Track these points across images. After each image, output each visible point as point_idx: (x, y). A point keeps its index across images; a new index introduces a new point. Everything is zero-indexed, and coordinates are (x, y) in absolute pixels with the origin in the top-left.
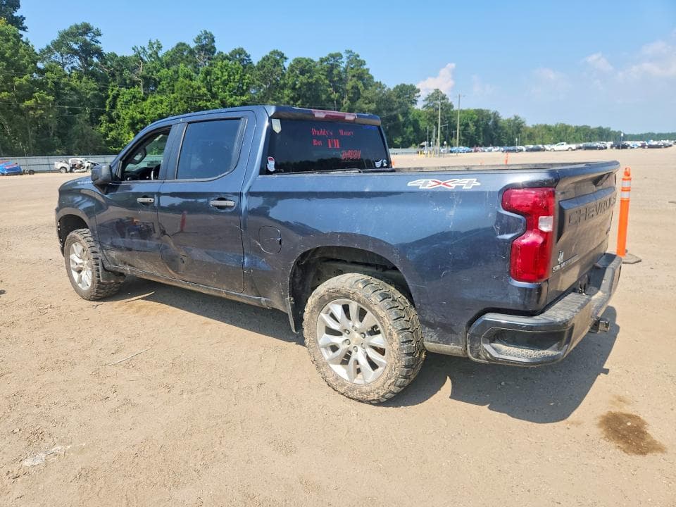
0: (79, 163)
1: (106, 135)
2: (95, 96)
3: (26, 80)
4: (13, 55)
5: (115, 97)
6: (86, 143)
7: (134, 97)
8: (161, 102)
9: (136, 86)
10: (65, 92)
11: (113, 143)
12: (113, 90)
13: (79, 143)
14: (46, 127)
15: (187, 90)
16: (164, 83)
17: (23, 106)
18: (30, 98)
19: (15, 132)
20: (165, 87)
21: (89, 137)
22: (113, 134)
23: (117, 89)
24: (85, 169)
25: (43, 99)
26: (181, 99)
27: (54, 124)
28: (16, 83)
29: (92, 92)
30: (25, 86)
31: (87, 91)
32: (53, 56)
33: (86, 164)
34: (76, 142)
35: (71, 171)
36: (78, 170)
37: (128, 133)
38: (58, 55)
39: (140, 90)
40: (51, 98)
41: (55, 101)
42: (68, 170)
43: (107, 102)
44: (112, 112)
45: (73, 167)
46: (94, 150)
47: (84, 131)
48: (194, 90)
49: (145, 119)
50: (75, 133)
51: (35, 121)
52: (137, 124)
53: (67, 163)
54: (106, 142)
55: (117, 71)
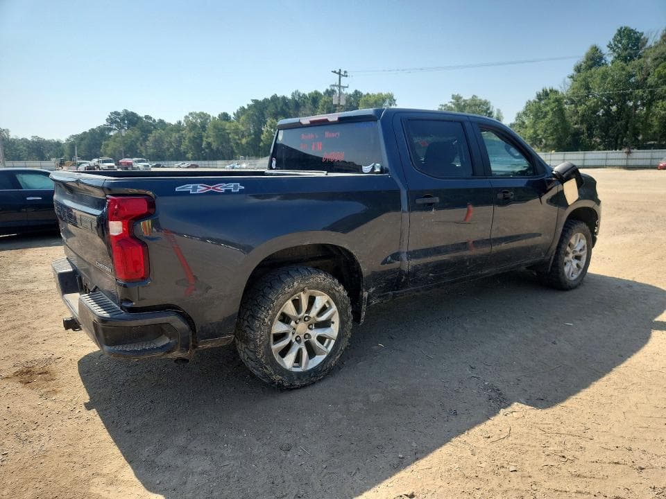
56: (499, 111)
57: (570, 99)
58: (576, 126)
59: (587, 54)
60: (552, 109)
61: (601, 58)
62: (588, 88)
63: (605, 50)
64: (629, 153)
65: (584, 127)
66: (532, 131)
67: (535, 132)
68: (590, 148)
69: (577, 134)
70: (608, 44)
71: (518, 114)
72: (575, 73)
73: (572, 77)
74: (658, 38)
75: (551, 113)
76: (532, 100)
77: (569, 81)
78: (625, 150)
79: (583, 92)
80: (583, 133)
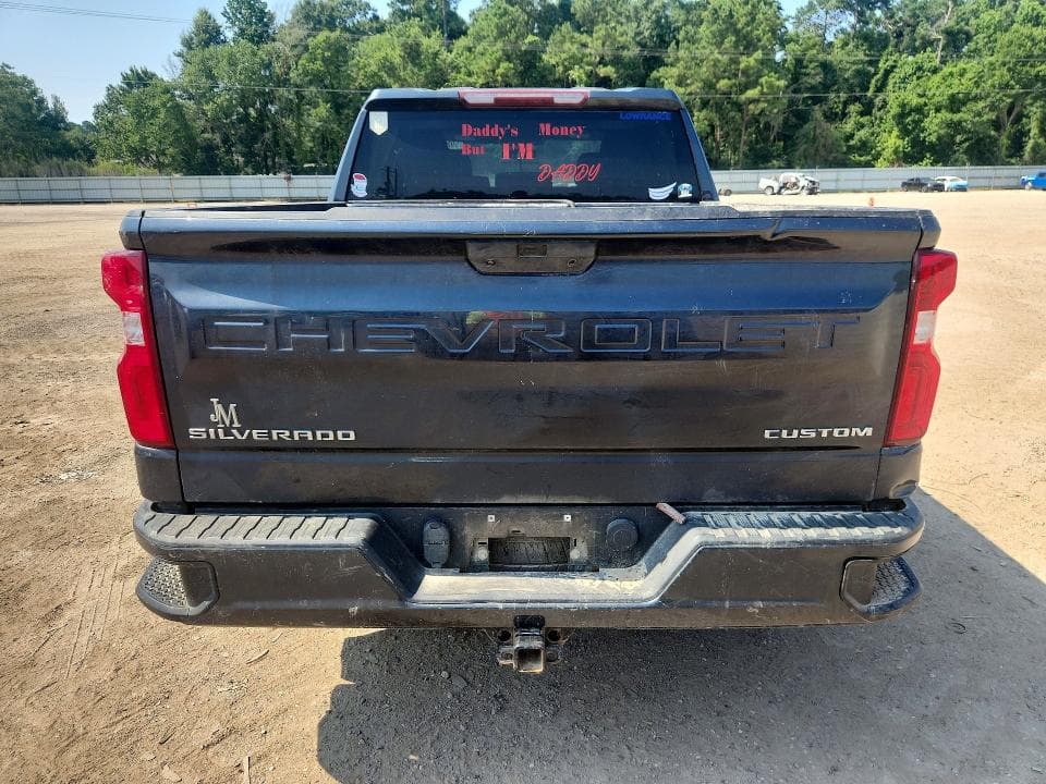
0: (794, 180)
1: (851, 136)
2: (858, 72)
3: (756, 60)
4: (747, 24)
5: (888, 73)
6: (817, 150)
7: (920, 68)
8: (962, 74)
9: (929, 49)
10: (808, 71)
11: (859, 149)
12: (887, 61)
13: (805, 150)
14: (768, 126)
15: (1020, 46)
16: (980, 39)
17: (743, 97)
18: (755, 84)
19: (726, 136)
20: (981, 43)
21: (822, 140)
22: (862, 134)
23: (893, 58)
24: (798, 191)
25: (771, 86)
26: (1004, 64)
27: (777, 122)
28: (742, 66)
29: (854, 67)
30: (752, 68)
31: (848, 66)
32: (815, 16)
33: (803, 183)
34: (802, 149)
35: (779, 193)
36: (789, 192)
37: (890, 132)
38: (822, 13)
39: (932, 57)
40: (782, 83)
41: (787, 87)
42: (775, 191)
43: (873, 81)
44: (876, 96)
45: (784, 186)
46: (826, 160)
47: (818, 131)
48: (1035, 44)
49: (926, 105)
50: (804, 136)
51: (755, 120)
52: (909, 114)
53: (776, 180)
54: (849, 147)
55: (909, 26)
56: (56, 99)
57: (185, 91)
58: (206, 135)
59: (196, 22)
60: (164, 105)
61: (218, 33)
62: (210, 76)
63: (221, 21)
64: (289, 179)
65: (217, 138)
66: (137, 138)
67: (143, 140)
68: (233, 170)
69: (209, 148)
70: (222, 10)
71: (97, 107)
72: (185, 50)
73: (180, 55)
74: (289, 17)
75: (163, 110)
76: (114, 85)
77: (178, 62)
78: (282, 175)
79: (204, 82)
80: (218, 148)
